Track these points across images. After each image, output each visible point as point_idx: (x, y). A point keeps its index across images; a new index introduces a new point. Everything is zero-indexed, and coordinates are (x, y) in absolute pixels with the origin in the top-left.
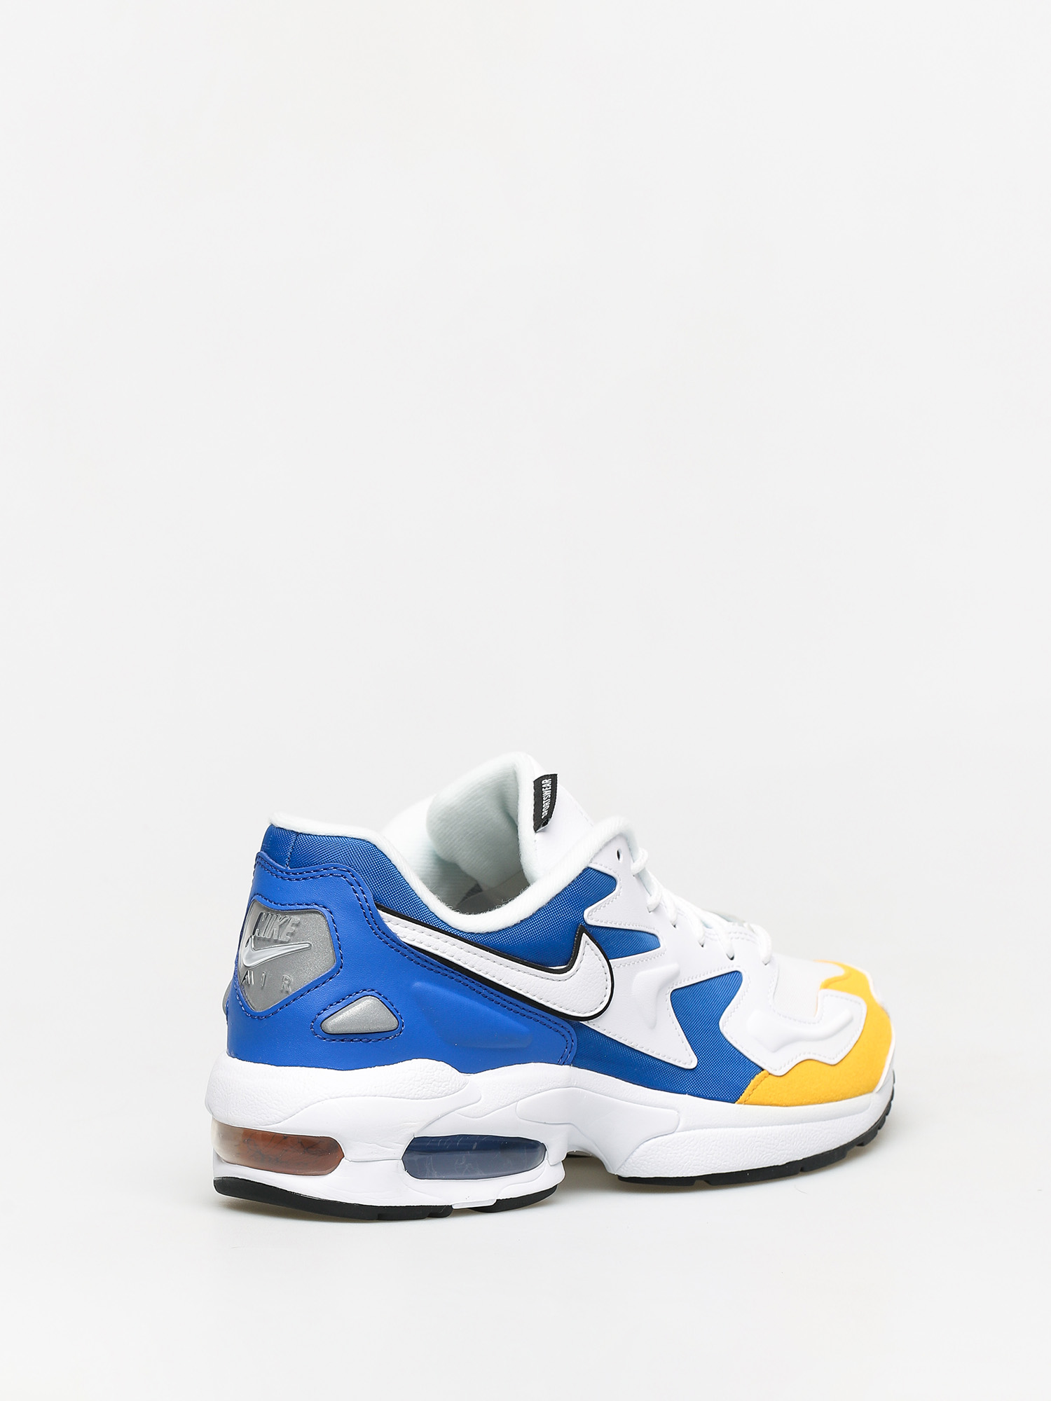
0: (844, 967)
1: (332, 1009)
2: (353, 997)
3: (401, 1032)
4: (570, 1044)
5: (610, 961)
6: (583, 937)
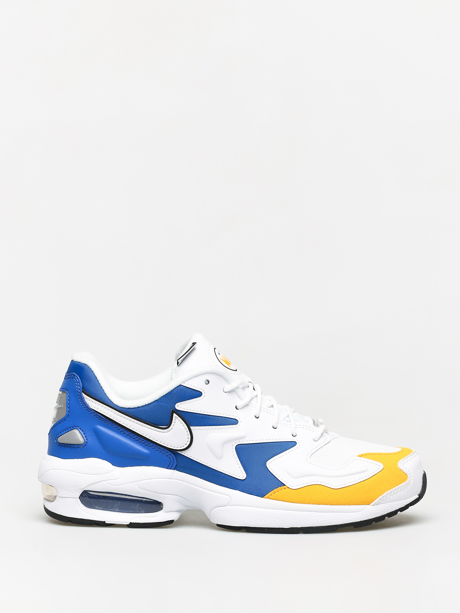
0: (400, 448)
1: (63, 433)
2: (71, 429)
3: (86, 446)
4: (172, 460)
5: (190, 427)
6: (175, 415)
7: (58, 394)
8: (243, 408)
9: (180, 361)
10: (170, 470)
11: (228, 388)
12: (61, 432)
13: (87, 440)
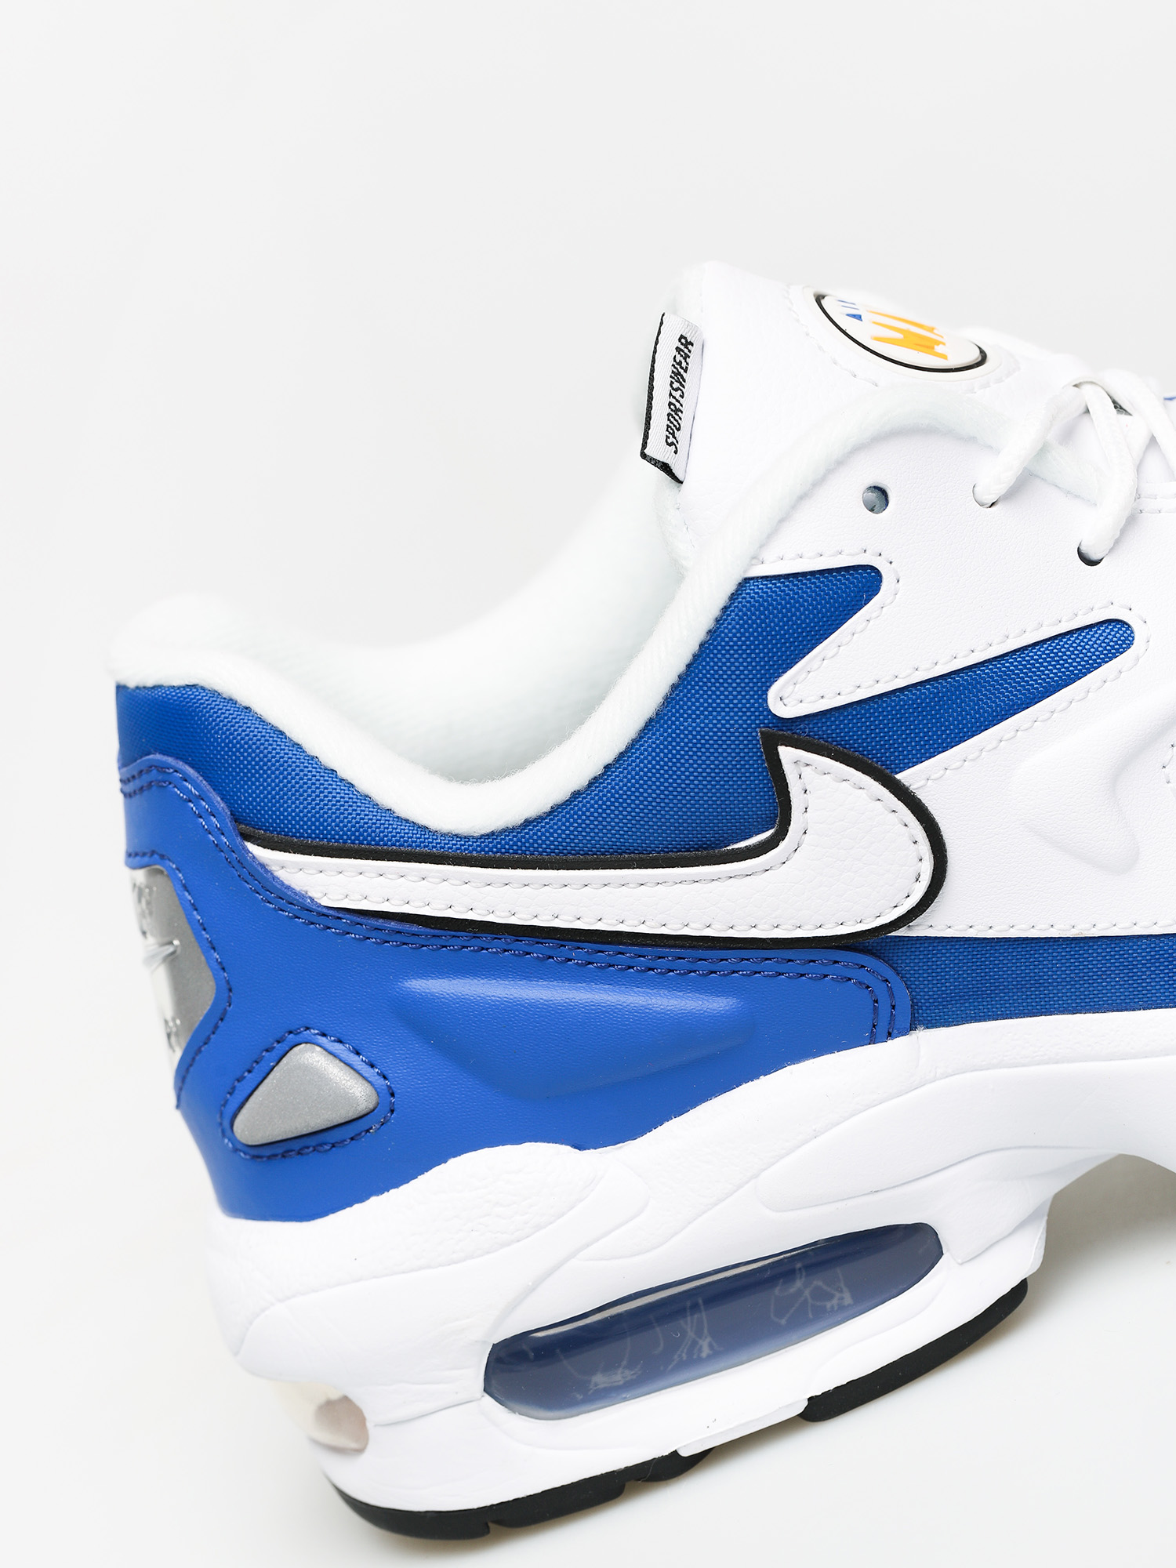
1: (242, 1089)
2: (275, 1054)
3: (392, 1111)
4: (880, 989)
5: (898, 776)
6: (787, 754)
7: (128, 887)
8: (1117, 542)
9: (657, 448)
10: (890, 1042)
11: (995, 476)
12: (234, 1088)
13: (385, 1078)
